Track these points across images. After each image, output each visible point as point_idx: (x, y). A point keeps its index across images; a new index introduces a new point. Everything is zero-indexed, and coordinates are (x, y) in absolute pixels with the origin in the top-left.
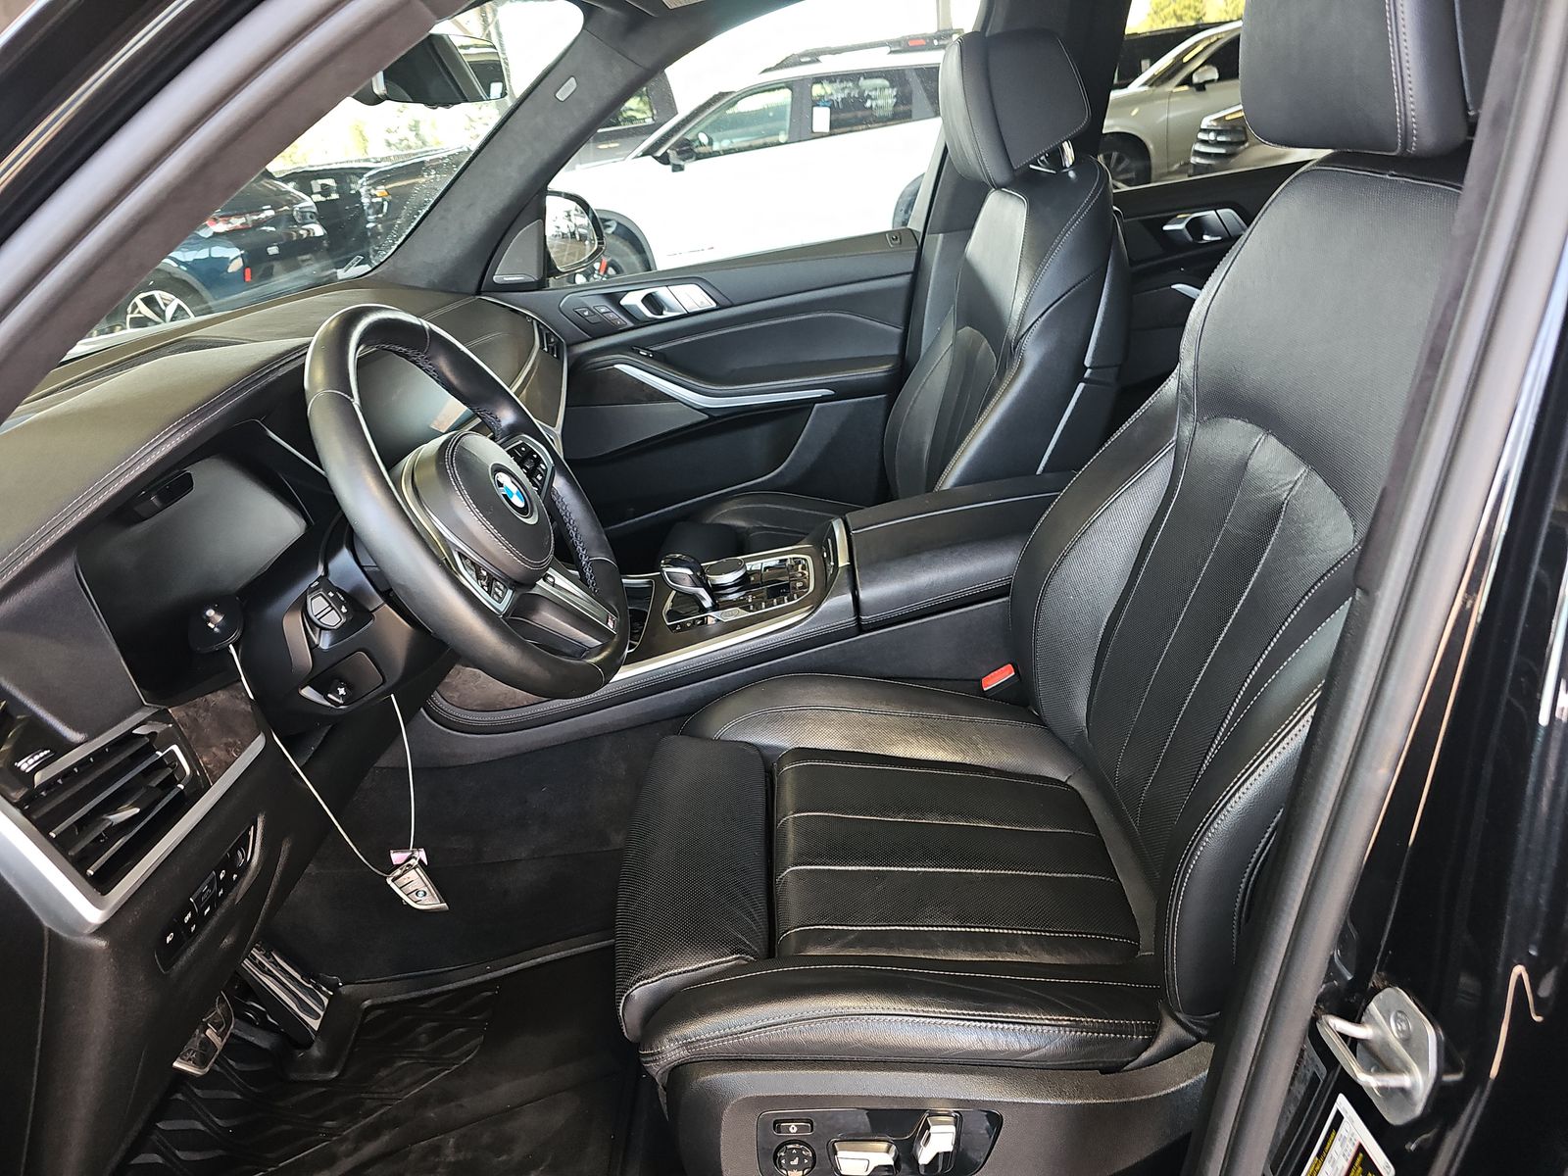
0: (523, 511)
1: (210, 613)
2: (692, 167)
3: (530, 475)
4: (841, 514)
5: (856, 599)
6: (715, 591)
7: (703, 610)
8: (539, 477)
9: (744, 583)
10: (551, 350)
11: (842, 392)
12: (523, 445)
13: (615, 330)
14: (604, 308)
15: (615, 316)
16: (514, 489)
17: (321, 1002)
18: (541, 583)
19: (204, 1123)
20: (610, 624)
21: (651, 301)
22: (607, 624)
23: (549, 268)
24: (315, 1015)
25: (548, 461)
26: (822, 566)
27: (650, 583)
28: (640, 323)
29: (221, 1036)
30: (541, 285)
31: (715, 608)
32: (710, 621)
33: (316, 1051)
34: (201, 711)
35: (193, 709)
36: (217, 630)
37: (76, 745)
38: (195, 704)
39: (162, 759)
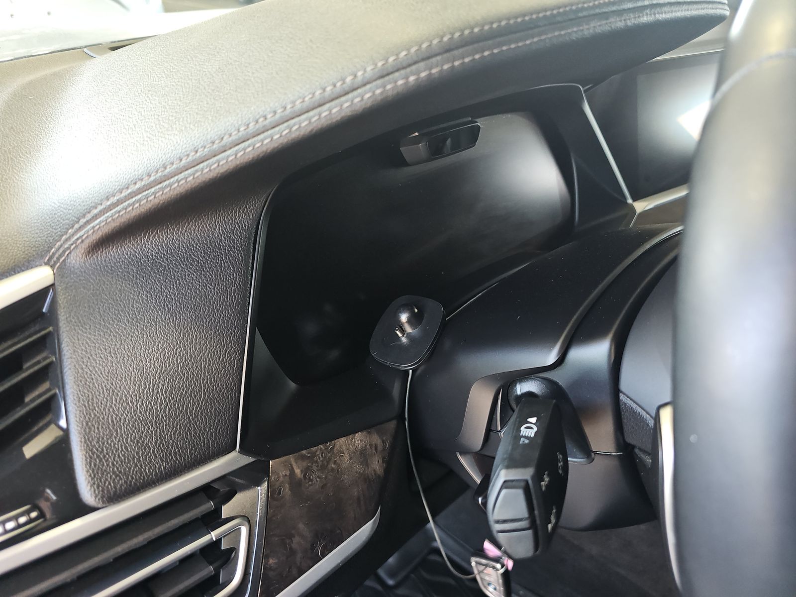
34: (315, 468)
35: (305, 464)
36: (404, 340)
37: (86, 510)
38: (314, 454)
39: (218, 542)
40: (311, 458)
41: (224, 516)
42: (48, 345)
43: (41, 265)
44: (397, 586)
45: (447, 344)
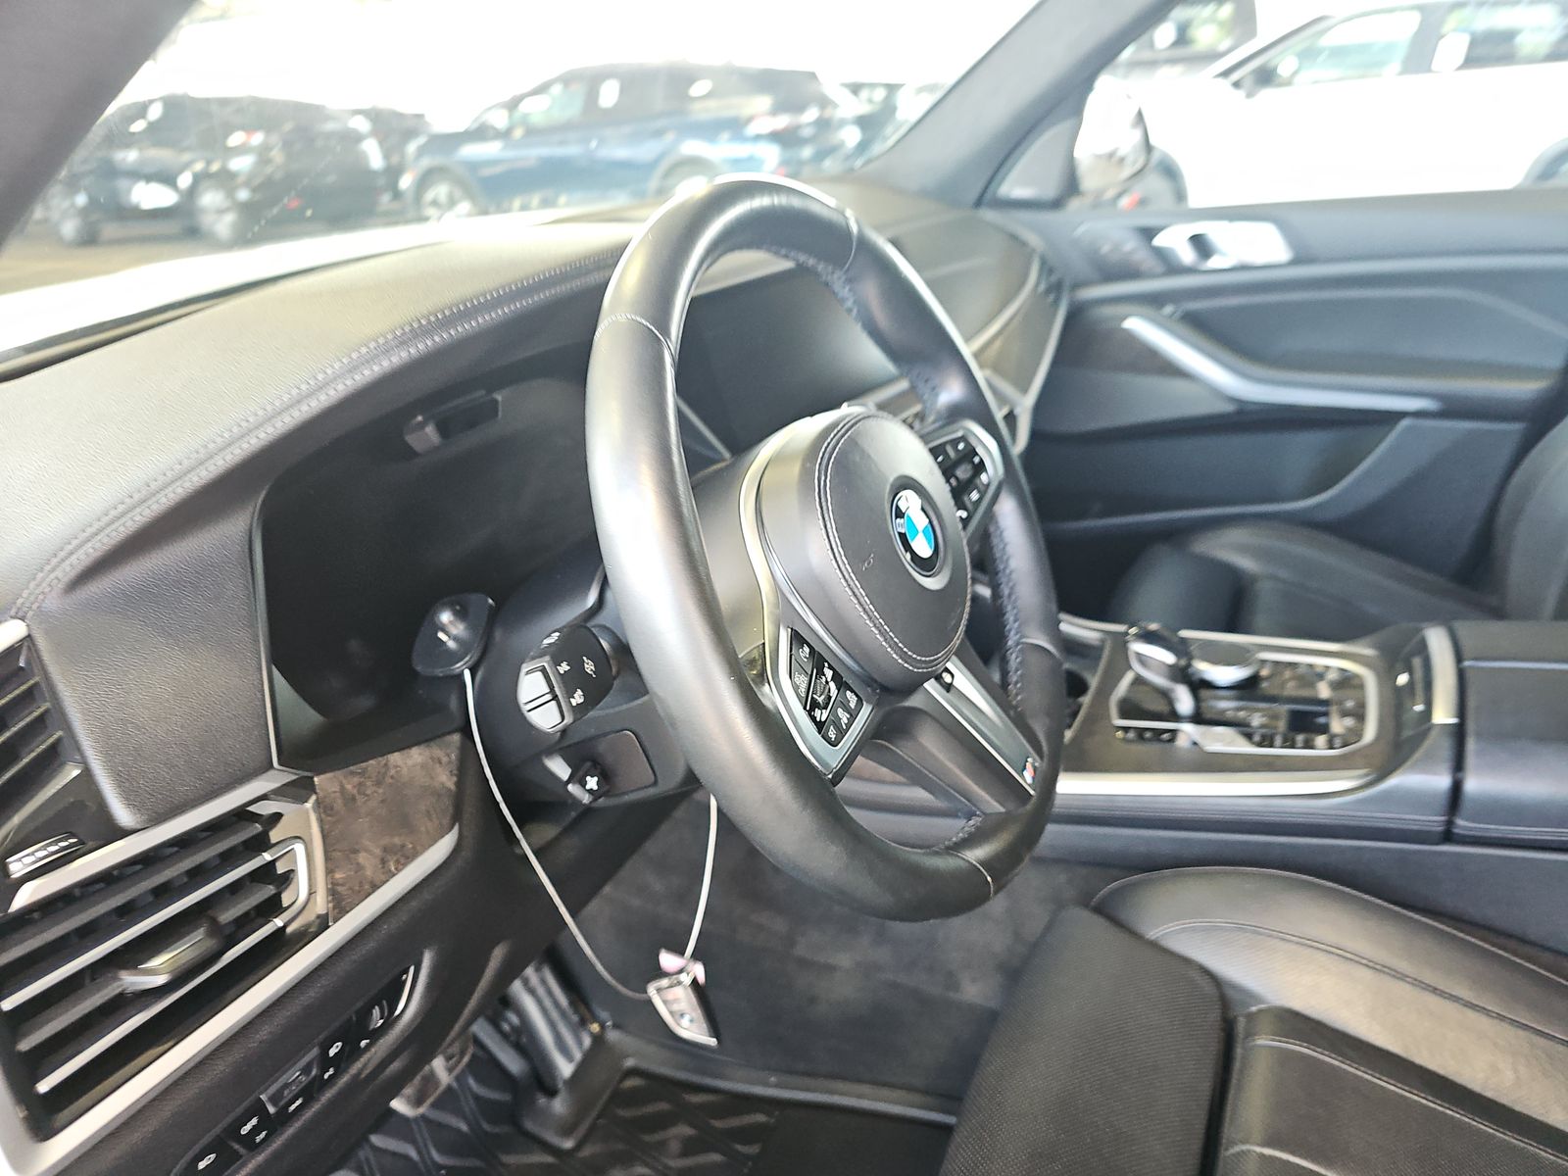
0: (926, 565)
1: (446, 617)
2: (1267, 94)
3: (958, 494)
4: (1446, 620)
5: (1457, 788)
6: (1200, 686)
7: (1174, 716)
8: (975, 496)
9: (1247, 688)
10: (1048, 291)
11: (1454, 409)
12: (963, 439)
13: (1130, 273)
14: (1131, 245)
15: (1141, 257)
16: (921, 521)
17: (580, 1043)
18: (930, 686)
19: (419, 1152)
20: (1028, 775)
21: (1200, 243)
22: (1021, 773)
23: (1071, 185)
24: (568, 1056)
25: (994, 469)
26: (1396, 702)
27: (1103, 641)
28: (1173, 267)
29: (450, 1070)
30: (1057, 204)
31: (1198, 718)
32: (1182, 742)
33: (559, 1106)
34: (369, 783)
35: (356, 780)
36: (451, 644)
37: (123, 833)
38: (364, 771)
39: (272, 863)
40: (362, 774)
41: (273, 840)
42: (37, 697)
43: (6, 621)
44: (579, 1147)
45: (498, 634)
